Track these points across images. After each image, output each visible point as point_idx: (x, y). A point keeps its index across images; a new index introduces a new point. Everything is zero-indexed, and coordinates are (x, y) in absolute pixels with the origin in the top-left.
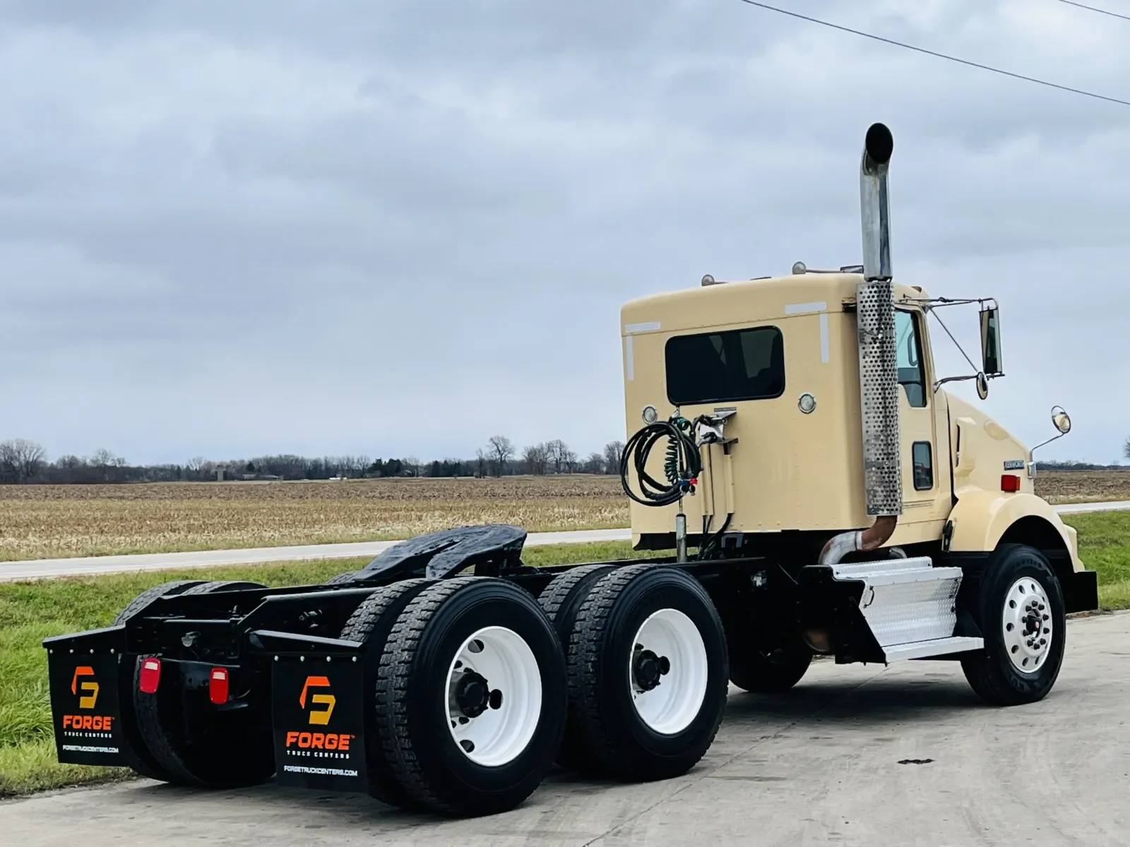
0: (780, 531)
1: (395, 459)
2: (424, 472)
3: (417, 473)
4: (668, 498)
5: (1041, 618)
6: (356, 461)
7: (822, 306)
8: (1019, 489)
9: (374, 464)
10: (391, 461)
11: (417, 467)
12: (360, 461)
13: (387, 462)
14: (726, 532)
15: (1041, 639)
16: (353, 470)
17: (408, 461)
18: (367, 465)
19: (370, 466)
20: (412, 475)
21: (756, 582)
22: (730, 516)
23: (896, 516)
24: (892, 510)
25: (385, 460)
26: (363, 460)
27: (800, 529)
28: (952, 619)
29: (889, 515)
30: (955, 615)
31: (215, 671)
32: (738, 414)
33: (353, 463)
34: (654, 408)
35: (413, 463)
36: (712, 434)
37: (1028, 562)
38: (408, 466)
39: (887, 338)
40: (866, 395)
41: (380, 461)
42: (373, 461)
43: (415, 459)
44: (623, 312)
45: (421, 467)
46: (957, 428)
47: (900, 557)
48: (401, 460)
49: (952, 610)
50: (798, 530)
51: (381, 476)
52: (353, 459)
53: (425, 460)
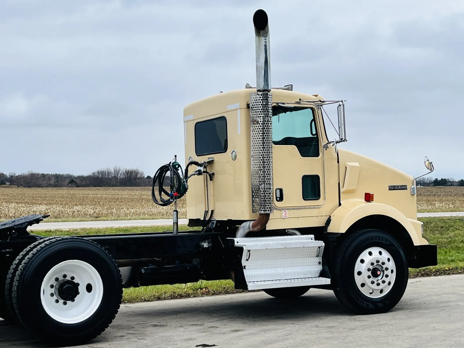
0: (226, 220)
1: (443, 178)
2: (456, 184)
3: (454, 185)
4: (168, 202)
5: (384, 269)
6: (426, 179)
7: (237, 105)
8: (373, 201)
9: (434, 180)
10: (442, 179)
11: (453, 182)
12: (428, 179)
13: (440, 180)
14: (211, 219)
15: (383, 280)
16: (425, 183)
17: (450, 180)
18: (431, 181)
19: (433, 181)
20: (450, 185)
21: (203, 245)
22: (212, 211)
23: (269, 214)
24: (266, 210)
25: (439, 179)
26: (430, 179)
27: (233, 219)
28: (320, 268)
29: (264, 213)
30: (321, 266)
32: (215, 160)
33: (425, 180)
34: (192, 157)
35: (452, 180)
36: (199, 171)
37: (376, 238)
38: (450, 182)
39: (265, 121)
40: (253, 151)
41: (437, 179)
42: (434, 179)
43: (453, 179)
44: (184, 111)
45: (455, 182)
46: (345, 167)
47: (295, 234)
48: (446, 179)
49: (320, 263)
50: (232, 220)
51: (434, 186)
52: (425, 178)
53: (457, 179)
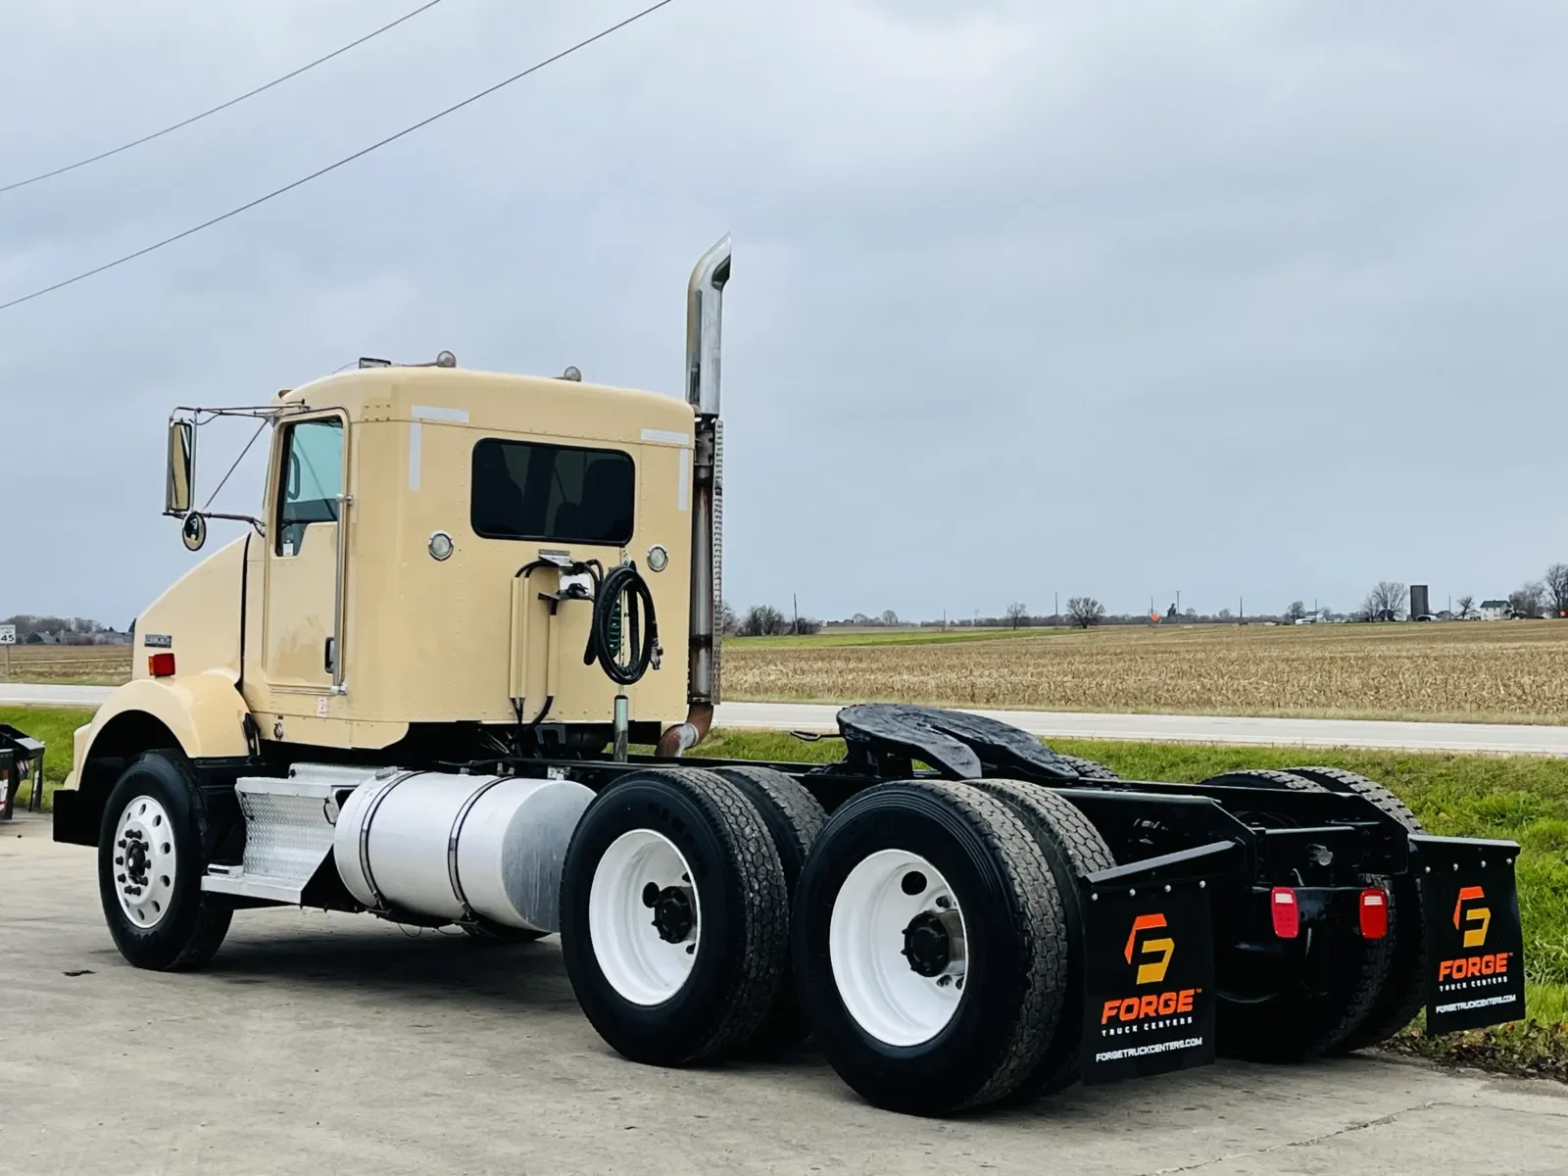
14: (542, 722)
22: (549, 700)
31: (1366, 895)
34: (450, 537)
